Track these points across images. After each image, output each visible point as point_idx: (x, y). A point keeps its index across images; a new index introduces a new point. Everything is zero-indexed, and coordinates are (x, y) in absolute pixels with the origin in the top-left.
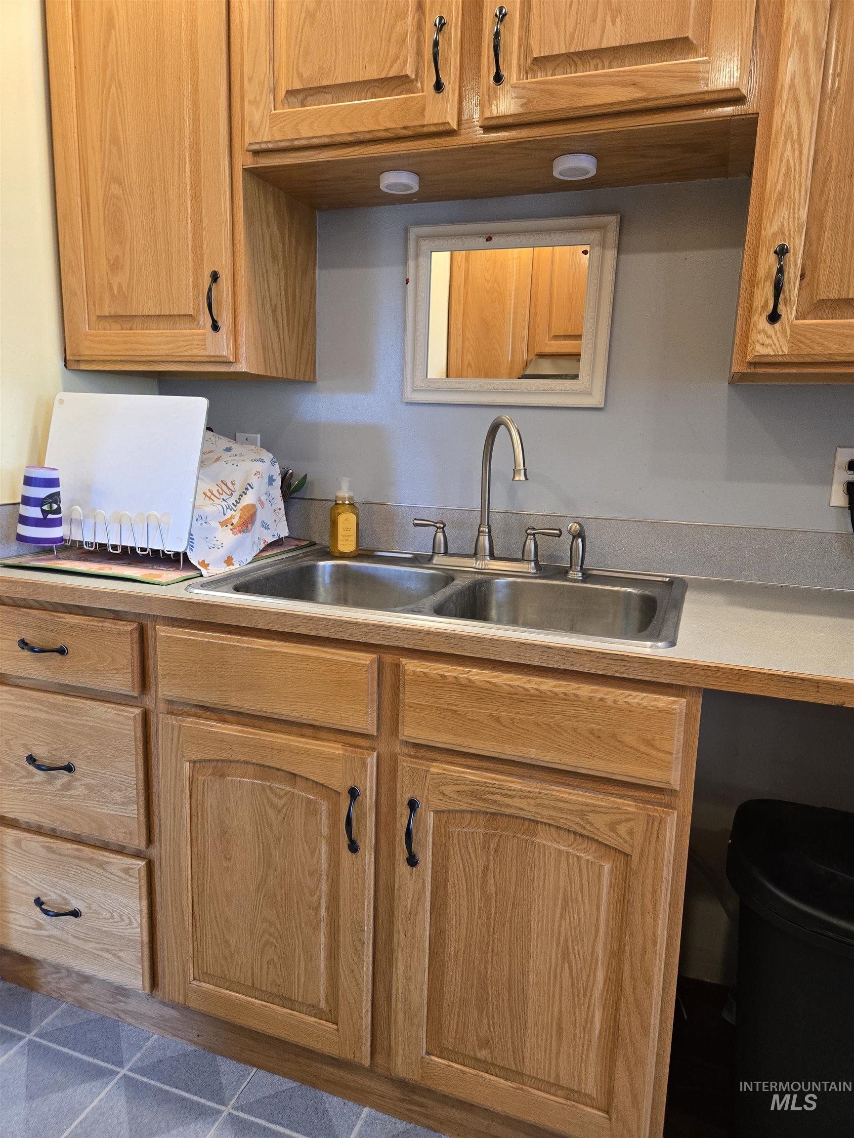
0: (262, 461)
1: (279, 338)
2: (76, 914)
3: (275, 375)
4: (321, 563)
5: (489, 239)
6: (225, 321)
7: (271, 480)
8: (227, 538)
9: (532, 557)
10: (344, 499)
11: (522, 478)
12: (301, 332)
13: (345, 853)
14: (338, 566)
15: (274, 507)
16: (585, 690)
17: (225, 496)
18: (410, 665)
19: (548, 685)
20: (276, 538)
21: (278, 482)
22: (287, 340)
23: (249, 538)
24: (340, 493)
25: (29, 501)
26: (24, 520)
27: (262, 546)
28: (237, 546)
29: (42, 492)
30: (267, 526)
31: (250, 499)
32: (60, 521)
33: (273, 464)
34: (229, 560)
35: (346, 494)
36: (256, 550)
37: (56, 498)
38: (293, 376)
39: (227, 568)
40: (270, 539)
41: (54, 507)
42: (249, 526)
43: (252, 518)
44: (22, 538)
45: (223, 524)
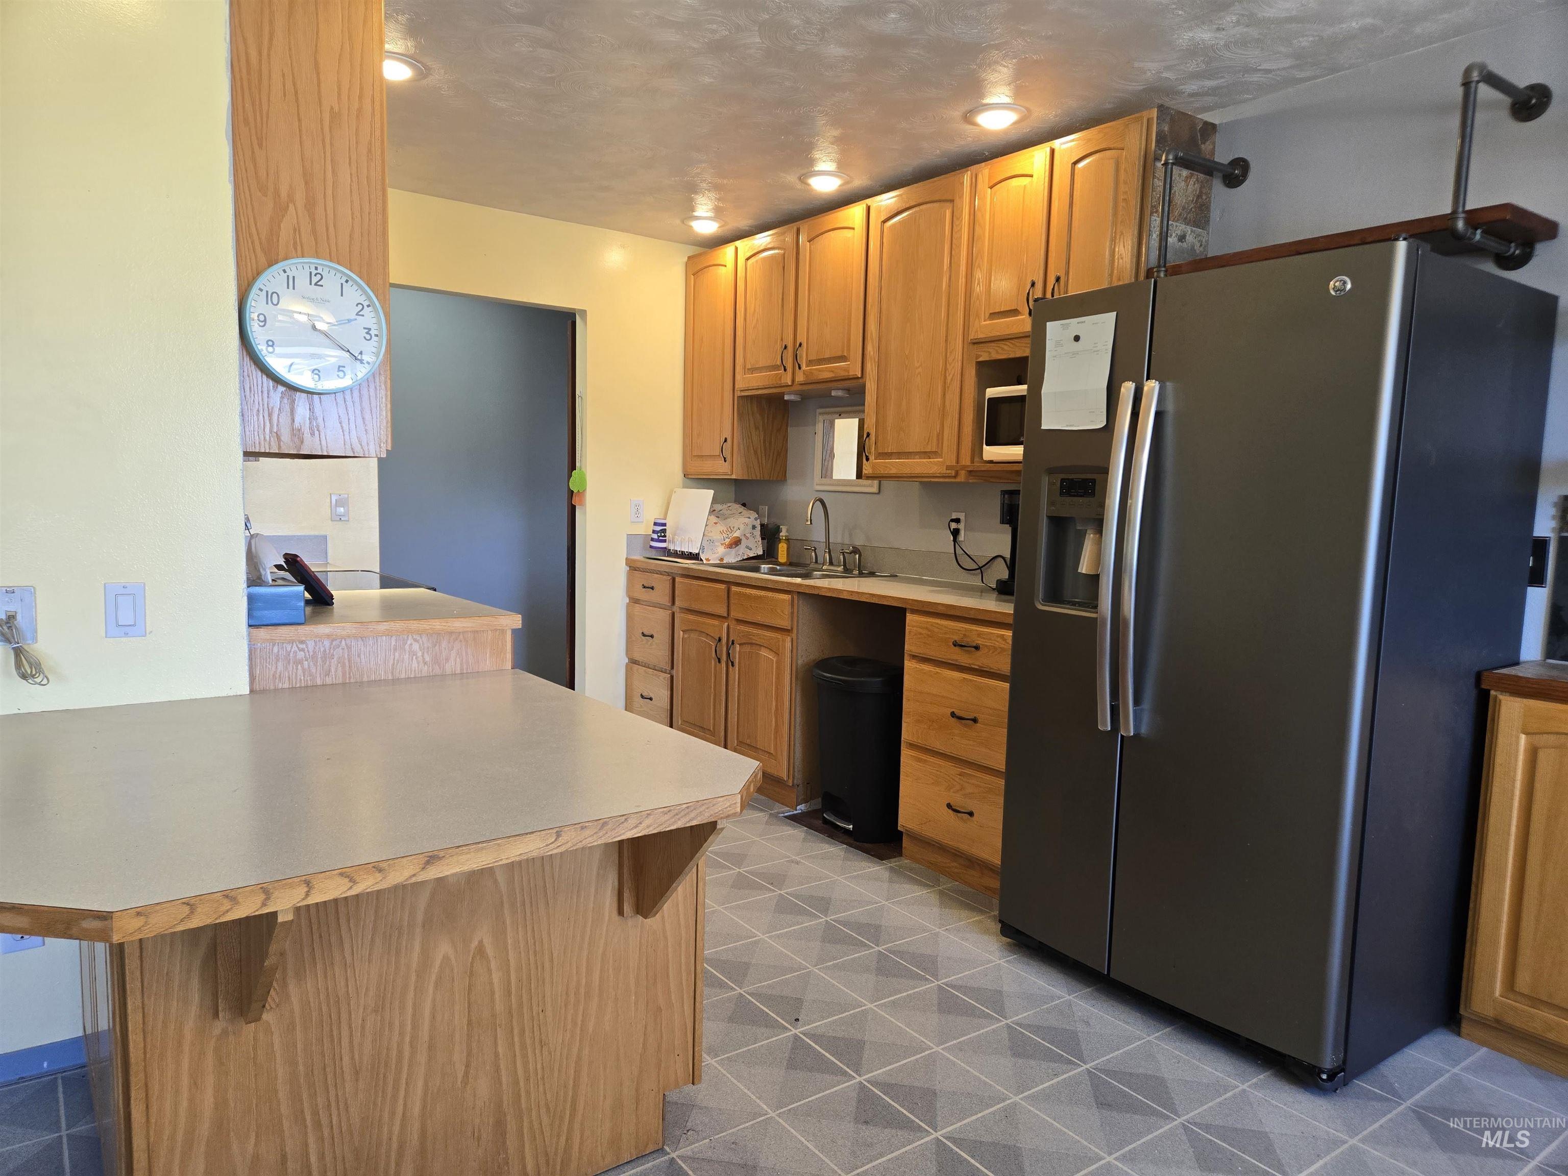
0: (749, 518)
1: (759, 463)
2: (651, 699)
3: (754, 478)
4: (763, 566)
5: (840, 415)
6: (728, 459)
7: (754, 527)
8: (721, 550)
9: (842, 564)
10: (783, 536)
11: (809, 523)
12: (774, 459)
13: (718, 663)
14: (770, 567)
15: (756, 540)
16: (770, 594)
17: (728, 533)
18: (734, 589)
19: (762, 593)
20: (756, 555)
21: (759, 528)
22: (764, 461)
23: (733, 551)
24: (781, 534)
25: (654, 532)
26: (653, 540)
27: (745, 557)
28: (726, 554)
29: (658, 528)
30: (747, 547)
31: (737, 534)
32: (665, 541)
33: (756, 519)
34: (722, 559)
35: (784, 535)
36: (740, 558)
37: (664, 531)
38: (771, 479)
39: (719, 562)
40: (752, 555)
41: (663, 534)
42: (734, 546)
43: (737, 542)
44: (651, 547)
45: (722, 544)
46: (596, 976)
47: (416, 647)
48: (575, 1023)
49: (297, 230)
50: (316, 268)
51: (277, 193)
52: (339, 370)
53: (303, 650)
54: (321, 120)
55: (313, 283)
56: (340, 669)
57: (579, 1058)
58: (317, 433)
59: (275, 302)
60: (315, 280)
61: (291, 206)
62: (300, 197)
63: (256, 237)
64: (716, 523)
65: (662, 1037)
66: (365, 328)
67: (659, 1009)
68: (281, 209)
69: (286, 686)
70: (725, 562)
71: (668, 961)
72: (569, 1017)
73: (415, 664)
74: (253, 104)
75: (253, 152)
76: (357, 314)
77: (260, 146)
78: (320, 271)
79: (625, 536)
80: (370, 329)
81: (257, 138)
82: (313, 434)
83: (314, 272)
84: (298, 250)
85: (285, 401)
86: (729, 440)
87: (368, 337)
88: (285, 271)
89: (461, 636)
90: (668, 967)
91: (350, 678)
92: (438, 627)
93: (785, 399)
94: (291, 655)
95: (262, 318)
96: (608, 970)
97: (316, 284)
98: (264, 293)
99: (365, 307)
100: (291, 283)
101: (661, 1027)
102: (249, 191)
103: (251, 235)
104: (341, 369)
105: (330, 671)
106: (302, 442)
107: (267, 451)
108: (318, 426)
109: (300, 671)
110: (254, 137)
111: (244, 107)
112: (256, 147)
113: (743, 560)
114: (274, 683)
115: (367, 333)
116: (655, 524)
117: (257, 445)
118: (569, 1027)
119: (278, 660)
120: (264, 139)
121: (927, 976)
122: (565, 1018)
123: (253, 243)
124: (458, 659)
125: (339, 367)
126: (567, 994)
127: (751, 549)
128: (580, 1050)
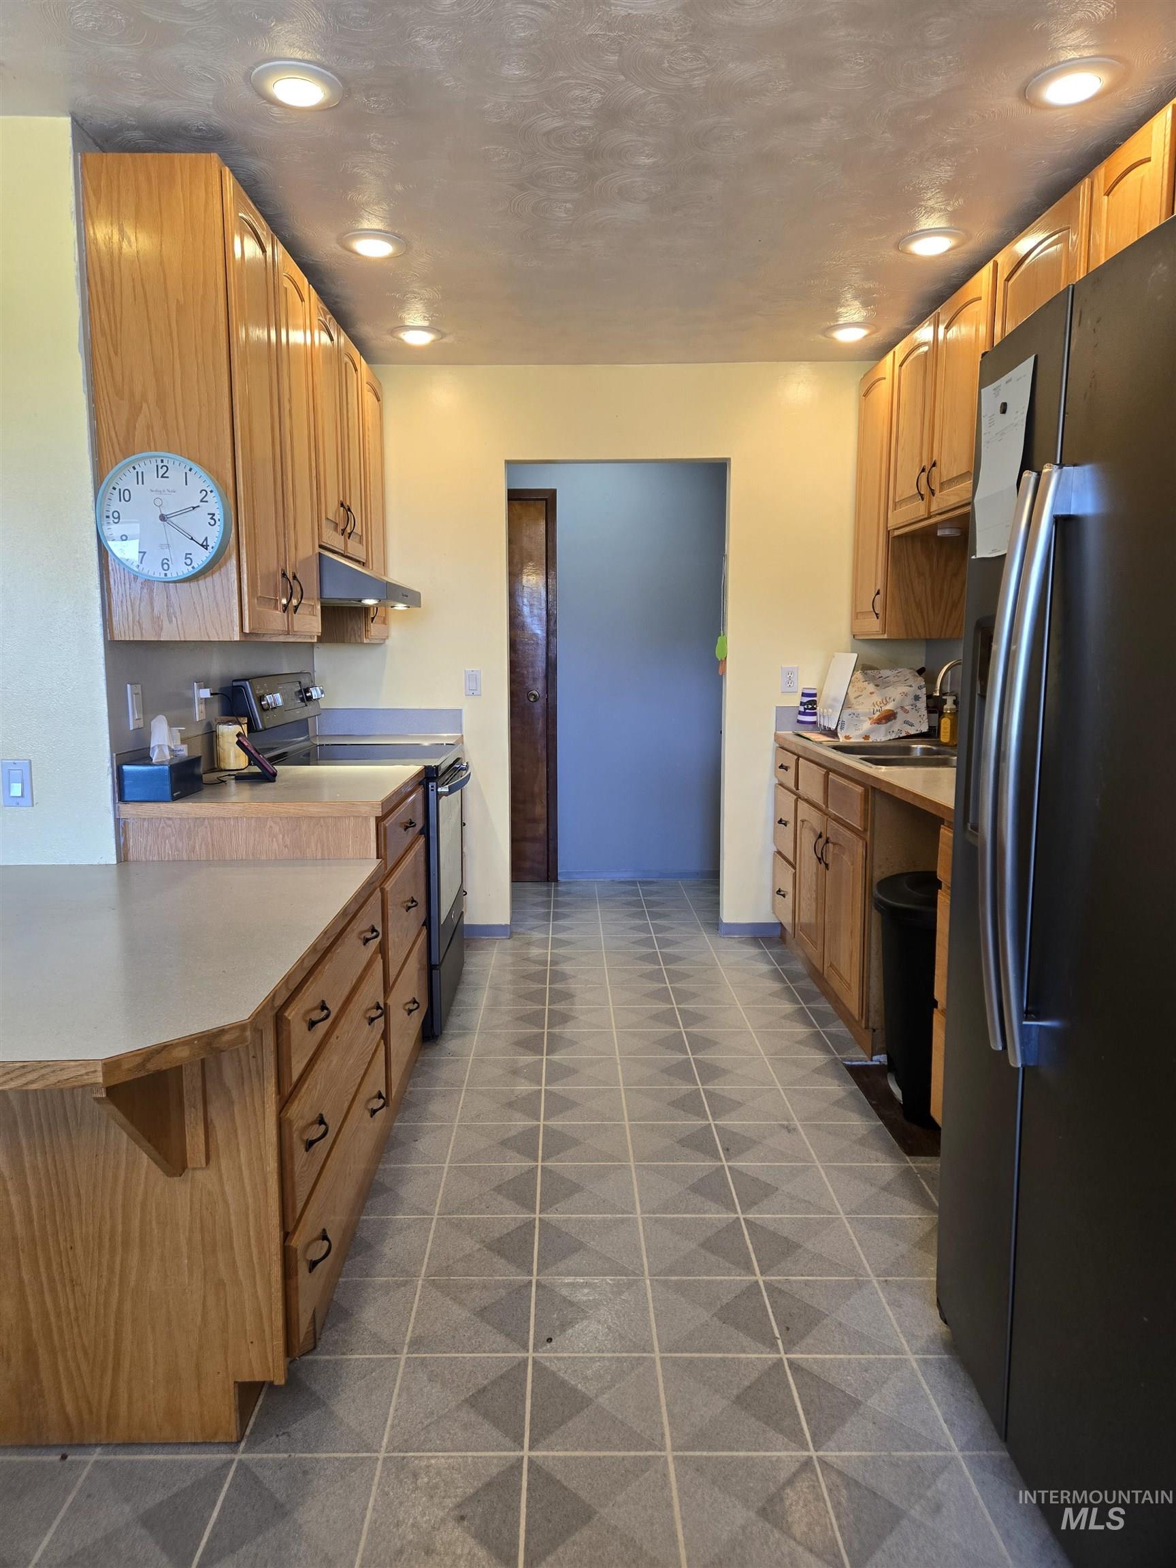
0: (911, 686)
2: (784, 895)
3: (917, 636)
7: (917, 698)
8: (866, 726)
10: (947, 710)
15: (917, 714)
16: (850, 785)
17: (880, 704)
18: (831, 775)
20: (919, 732)
21: (924, 698)
23: (883, 727)
24: (945, 707)
25: (802, 704)
26: (800, 713)
27: (904, 734)
28: (872, 731)
29: (806, 699)
30: (906, 722)
31: (890, 707)
32: (815, 714)
33: (920, 688)
34: (867, 737)
35: (949, 707)
36: (893, 736)
37: (814, 702)
38: (942, 637)
39: (862, 740)
40: (913, 732)
41: (810, 706)
42: (884, 721)
43: (889, 717)
44: (799, 721)
45: (870, 719)
46: (136, 1223)
47: (276, 829)
48: (111, 1270)
49: (149, 427)
50: (162, 461)
51: (132, 394)
52: (186, 558)
53: (170, 826)
54: (169, 317)
55: (160, 476)
56: (203, 847)
57: (119, 1311)
58: (174, 619)
59: (127, 499)
60: (161, 472)
61: (145, 405)
62: (151, 397)
63: (115, 440)
64: (871, 693)
65: (227, 1315)
66: (209, 514)
67: (221, 1284)
68: (135, 411)
69: (155, 858)
70: (870, 740)
71: (231, 1230)
72: (105, 1263)
73: (275, 846)
74: (108, 314)
75: (110, 359)
76: (201, 501)
77: (116, 354)
78: (165, 463)
79: (775, 709)
80: (214, 515)
81: (113, 346)
82: (171, 622)
83: (160, 465)
84: (150, 444)
85: (145, 591)
86: (882, 592)
87: (212, 522)
88: (134, 468)
89: (322, 821)
90: (231, 1238)
91: (213, 856)
92: (292, 811)
93: (938, 534)
94: (160, 830)
95: (116, 515)
96: (151, 1222)
97: (162, 477)
98: (117, 490)
99: (209, 493)
100: (140, 478)
101: (226, 1305)
102: (108, 397)
103: (111, 439)
104: (188, 556)
105: (194, 847)
106: (162, 629)
107: (132, 639)
108: (174, 613)
109: (168, 846)
110: (110, 345)
111: (100, 318)
112: (112, 354)
113: (899, 738)
114: (145, 855)
115: (212, 518)
116: (804, 695)
117: (123, 635)
118: (105, 1274)
119: (148, 834)
120: (119, 347)
121: (780, 1342)
122: (100, 1263)
123: (113, 445)
124: (319, 845)
125: (187, 554)
126: (100, 1237)
127: (912, 725)
128: (121, 1302)
